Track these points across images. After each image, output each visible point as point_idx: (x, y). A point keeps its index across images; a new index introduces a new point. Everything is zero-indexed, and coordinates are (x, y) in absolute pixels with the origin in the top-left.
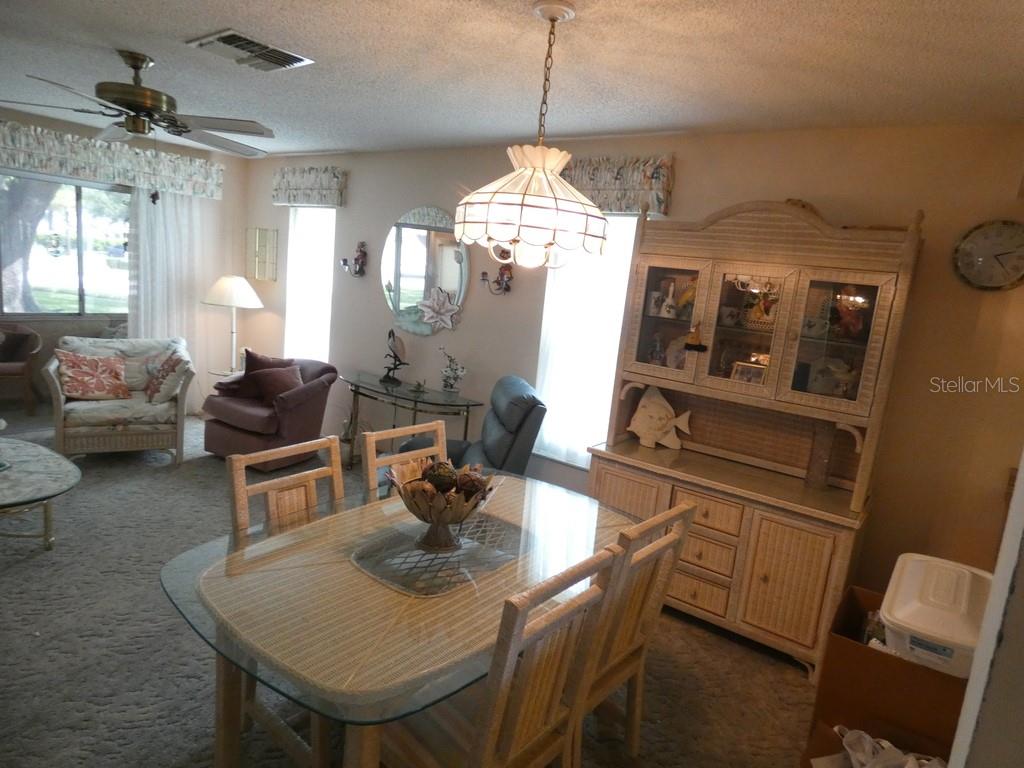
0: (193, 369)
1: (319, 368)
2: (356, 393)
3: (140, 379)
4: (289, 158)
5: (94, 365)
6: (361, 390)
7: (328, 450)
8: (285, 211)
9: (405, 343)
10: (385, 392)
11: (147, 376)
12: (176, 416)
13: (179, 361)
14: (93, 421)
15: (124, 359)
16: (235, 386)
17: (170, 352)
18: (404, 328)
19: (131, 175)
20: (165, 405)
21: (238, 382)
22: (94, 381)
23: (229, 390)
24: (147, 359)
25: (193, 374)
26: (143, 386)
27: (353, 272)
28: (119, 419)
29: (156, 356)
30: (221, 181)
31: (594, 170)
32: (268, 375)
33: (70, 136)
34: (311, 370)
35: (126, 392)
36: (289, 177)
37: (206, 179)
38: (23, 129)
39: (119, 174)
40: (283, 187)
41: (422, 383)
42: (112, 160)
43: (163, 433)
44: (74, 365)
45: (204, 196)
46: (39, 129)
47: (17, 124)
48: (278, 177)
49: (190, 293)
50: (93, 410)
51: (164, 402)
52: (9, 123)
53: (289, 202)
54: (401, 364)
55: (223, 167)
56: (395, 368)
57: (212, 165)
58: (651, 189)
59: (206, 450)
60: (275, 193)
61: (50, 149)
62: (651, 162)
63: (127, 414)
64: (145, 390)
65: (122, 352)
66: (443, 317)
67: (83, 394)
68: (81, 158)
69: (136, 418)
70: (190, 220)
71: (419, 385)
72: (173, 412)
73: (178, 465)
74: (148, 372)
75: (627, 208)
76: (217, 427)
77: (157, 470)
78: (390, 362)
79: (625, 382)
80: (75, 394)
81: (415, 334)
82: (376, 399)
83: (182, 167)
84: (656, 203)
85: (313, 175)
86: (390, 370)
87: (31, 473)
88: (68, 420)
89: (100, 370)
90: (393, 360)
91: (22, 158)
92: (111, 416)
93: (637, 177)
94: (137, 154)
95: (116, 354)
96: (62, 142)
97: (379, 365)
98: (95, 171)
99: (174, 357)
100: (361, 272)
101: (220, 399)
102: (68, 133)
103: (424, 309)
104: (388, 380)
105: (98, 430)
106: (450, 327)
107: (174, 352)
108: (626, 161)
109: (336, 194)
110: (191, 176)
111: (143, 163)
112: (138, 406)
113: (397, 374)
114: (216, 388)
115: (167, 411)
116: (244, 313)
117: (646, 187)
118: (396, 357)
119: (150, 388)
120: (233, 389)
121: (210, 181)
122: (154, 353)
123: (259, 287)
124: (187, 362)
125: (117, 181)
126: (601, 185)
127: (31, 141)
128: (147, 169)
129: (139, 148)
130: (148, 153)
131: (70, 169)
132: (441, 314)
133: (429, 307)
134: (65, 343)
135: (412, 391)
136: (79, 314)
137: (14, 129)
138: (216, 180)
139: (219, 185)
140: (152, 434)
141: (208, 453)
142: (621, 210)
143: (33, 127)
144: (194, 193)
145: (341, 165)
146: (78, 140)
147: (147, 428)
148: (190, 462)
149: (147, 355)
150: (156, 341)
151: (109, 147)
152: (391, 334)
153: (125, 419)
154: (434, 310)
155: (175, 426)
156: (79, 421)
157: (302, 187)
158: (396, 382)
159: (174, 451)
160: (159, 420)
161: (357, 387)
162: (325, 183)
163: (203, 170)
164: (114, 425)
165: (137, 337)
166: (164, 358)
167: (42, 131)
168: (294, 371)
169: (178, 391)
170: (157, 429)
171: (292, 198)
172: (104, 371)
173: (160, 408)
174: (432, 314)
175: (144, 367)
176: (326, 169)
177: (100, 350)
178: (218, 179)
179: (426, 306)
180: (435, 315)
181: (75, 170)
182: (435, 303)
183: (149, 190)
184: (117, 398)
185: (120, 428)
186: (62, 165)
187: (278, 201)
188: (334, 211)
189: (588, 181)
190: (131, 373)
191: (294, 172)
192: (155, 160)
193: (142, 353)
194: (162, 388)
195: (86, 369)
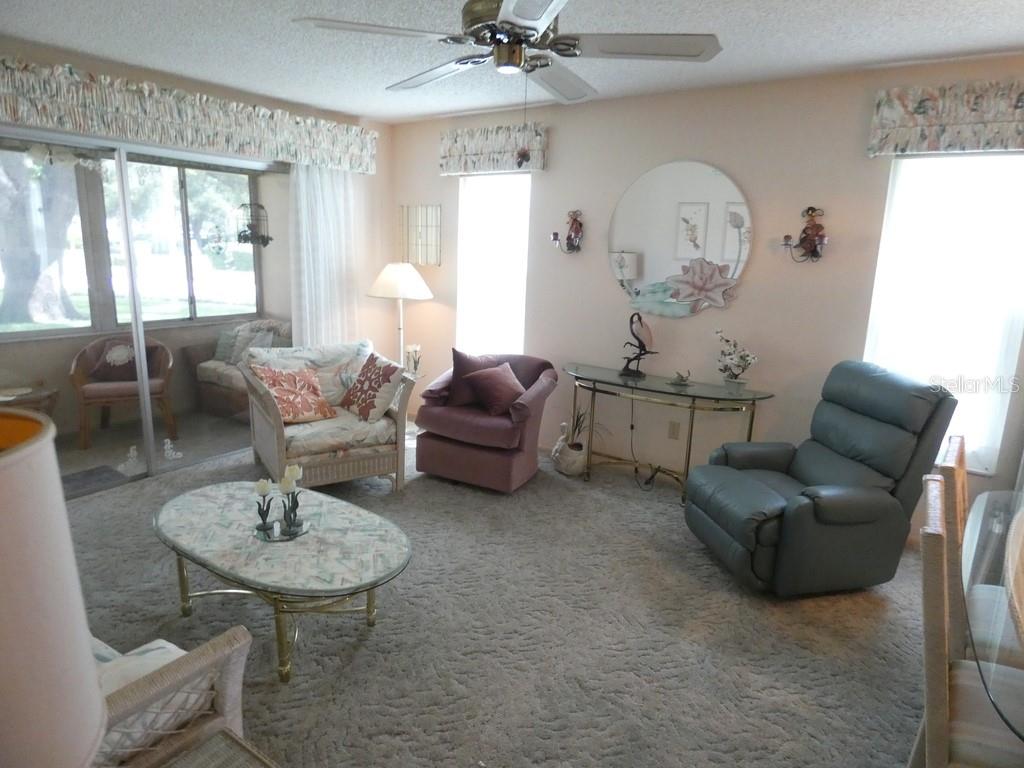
1: (534, 365)
2: (594, 390)
3: (336, 393)
4: (458, 120)
5: (292, 379)
6: (599, 386)
8: (455, 181)
9: (650, 327)
11: (342, 388)
12: (398, 434)
14: (314, 449)
15: (315, 370)
16: (446, 393)
17: (365, 359)
18: (645, 310)
19: (293, 148)
20: (382, 423)
21: (446, 388)
22: (299, 399)
23: (442, 397)
24: (340, 368)
25: (413, 383)
26: (339, 401)
27: (565, 248)
28: (341, 444)
29: (348, 364)
30: (374, 152)
31: (977, 98)
33: (235, 104)
34: (523, 370)
35: (327, 411)
36: (464, 140)
37: (362, 150)
38: (189, 98)
39: (282, 149)
40: (455, 153)
41: (685, 375)
42: (274, 132)
43: (384, 456)
44: (275, 383)
45: (360, 170)
46: (205, 98)
47: (183, 93)
48: (447, 143)
50: (314, 435)
51: (379, 420)
52: (175, 92)
53: (466, 170)
54: (647, 352)
55: (376, 135)
56: (638, 358)
57: (366, 133)
59: (418, 469)
60: (444, 162)
61: (216, 124)
63: (348, 437)
64: (346, 405)
65: (312, 362)
66: (710, 294)
67: (294, 417)
68: (243, 134)
69: (358, 441)
70: (346, 200)
71: (682, 378)
72: (394, 430)
73: (400, 492)
74: (343, 383)
76: (426, 442)
77: (381, 500)
78: (633, 351)
80: (289, 418)
81: (661, 316)
83: (339, 138)
85: (502, 135)
86: (630, 361)
88: (290, 449)
89: (299, 386)
90: (636, 350)
92: (331, 441)
94: (297, 123)
95: (306, 365)
96: (226, 114)
97: (609, 354)
98: (260, 146)
99: (377, 364)
100: (578, 247)
102: (231, 101)
103: (680, 286)
104: (627, 372)
105: (319, 458)
106: (723, 304)
107: (373, 358)
109: (538, 154)
110: (348, 147)
111: (304, 134)
112: (344, 428)
113: (644, 365)
114: (424, 397)
115: (386, 429)
118: (642, 346)
119: (358, 402)
120: (444, 397)
121: (365, 152)
122: (345, 360)
125: (280, 158)
126: (989, 116)
127: (197, 112)
128: (307, 142)
129: (299, 116)
130: (309, 121)
131: (236, 147)
132: (707, 290)
133: (687, 283)
134: (253, 356)
135: (672, 384)
136: (190, 319)
137: (180, 99)
138: (370, 151)
139: (373, 156)
140: (373, 458)
141: (421, 473)
143: (198, 95)
144: (351, 167)
145: (544, 120)
146: (243, 109)
147: (367, 451)
148: (407, 487)
149: (337, 365)
151: (272, 116)
152: (636, 318)
153: (347, 443)
154: (695, 286)
155: (395, 443)
156: (302, 450)
157: (485, 151)
158: (642, 375)
159: (394, 475)
160: (381, 441)
162: (522, 144)
163: (358, 140)
164: (335, 452)
167: (207, 99)
169: (394, 404)
170: (377, 451)
171: (470, 163)
172: (302, 388)
173: (379, 427)
174: (690, 290)
175: (338, 378)
176: (525, 126)
177: (288, 362)
178: (373, 149)
179: (682, 282)
180: (696, 292)
181: (241, 146)
182: (697, 278)
183: (308, 166)
184: (325, 417)
185: (341, 454)
186: (228, 141)
187: (448, 170)
188: (528, 177)
189: (968, 112)
190: (329, 386)
191: (472, 135)
192: (314, 130)
193: (333, 361)
194: (377, 401)
195: (286, 386)
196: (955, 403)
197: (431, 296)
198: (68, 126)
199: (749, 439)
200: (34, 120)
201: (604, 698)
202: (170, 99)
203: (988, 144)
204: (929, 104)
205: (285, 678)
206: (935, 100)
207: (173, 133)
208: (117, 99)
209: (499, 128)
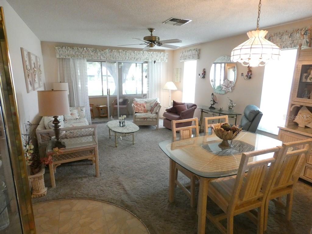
0: (161, 105)
1: (192, 105)
2: (202, 111)
3: (149, 108)
4: (184, 48)
5: (140, 105)
6: (203, 111)
7: (195, 121)
8: (183, 62)
9: (217, 97)
10: (210, 111)
12: (157, 117)
13: (158, 103)
14: (140, 118)
16: (170, 110)
17: (156, 102)
18: (216, 92)
19: (148, 59)
20: (155, 114)
21: (171, 109)
22: (140, 108)
23: (169, 111)
25: (161, 107)
28: (145, 117)
31: (281, 35)
32: (179, 107)
33: (136, 51)
34: (189, 106)
35: (146, 111)
36: (184, 53)
37: (164, 57)
38: (128, 51)
40: (183, 56)
41: (222, 108)
42: (144, 56)
43: (154, 121)
44: (136, 105)
45: (163, 61)
46: (130, 51)
47: (126, 51)
48: (181, 54)
49: (160, 87)
50: (140, 115)
51: (154, 114)
53: (184, 60)
54: (215, 103)
55: (168, 53)
56: (214, 104)
57: (165, 53)
58: (304, 39)
59: (164, 126)
60: (180, 58)
61: (132, 55)
62: (304, 29)
63: (147, 116)
64: (150, 111)
65: (146, 102)
66: (229, 88)
68: (137, 57)
69: (149, 117)
70: (160, 68)
71: (221, 109)
72: (156, 116)
73: (157, 129)
74: (151, 107)
75: (294, 46)
76: (166, 120)
77: (153, 130)
78: (212, 102)
79: (292, 105)
80: (137, 112)
81: (220, 94)
82: (208, 113)
83: (158, 55)
84: (306, 43)
85: (191, 51)
86: (212, 105)
87: (130, 127)
88: (136, 117)
89: (141, 106)
90: (213, 102)
91: (127, 58)
92: (143, 117)
93: (298, 35)
94: (149, 53)
95: (144, 102)
96: (134, 53)
97: (209, 104)
98: (141, 59)
99: (157, 103)
100: (204, 77)
101: (167, 113)
102: (135, 51)
104: (212, 108)
105: (141, 120)
106: (231, 91)
107: (157, 101)
108: (293, 31)
109: (197, 56)
110: (160, 57)
111: (150, 55)
112: (149, 115)
113: (214, 106)
114: (166, 110)
115: (155, 116)
116: (173, 91)
117: (302, 38)
118: (214, 101)
119: (151, 110)
121: (165, 57)
122: (152, 102)
123: (176, 84)
124: (160, 104)
125: (145, 61)
126: (284, 40)
127: (129, 54)
128: (151, 57)
130: (151, 53)
134: (135, 100)
135: (219, 111)
137: (126, 52)
139: (167, 58)
140: (152, 121)
142: (292, 47)
144: (161, 61)
145: (199, 48)
148: (160, 129)
150: (153, 99)
151: (143, 53)
152: (213, 94)
153: (147, 118)
154: (226, 86)
155: (157, 119)
156: (138, 118)
157: (188, 55)
158: (214, 108)
159: (156, 126)
160: (154, 118)
161: (202, 110)
162: (194, 54)
163: (163, 55)
165: (148, 98)
166: (154, 103)
168: (185, 106)
169: (157, 111)
170: (153, 120)
171: (185, 59)
173: (154, 115)
174: (225, 87)
175: (150, 105)
176: (194, 49)
177: (141, 101)
178: (167, 57)
179: (223, 85)
181: (137, 59)
182: (226, 84)
183: (151, 62)
184: (145, 113)
185: (145, 120)
186: (134, 59)
187: (181, 60)
188: (196, 61)
189: (279, 39)
190: (148, 107)
191: (185, 52)
192: (153, 54)
193: (150, 102)
194: (154, 110)
195: (139, 106)
196: (262, 114)
197: (177, 89)
198: (108, 59)
200: (103, 59)
202: (125, 52)
203: (284, 47)
204: (271, 38)
205: (116, 147)
206: (273, 37)
207: (124, 58)
208: (115, 54)
209: (190, 50)
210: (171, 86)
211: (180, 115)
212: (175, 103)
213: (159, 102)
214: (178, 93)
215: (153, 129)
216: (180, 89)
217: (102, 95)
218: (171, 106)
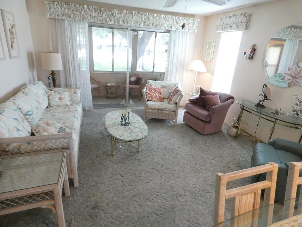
0: (183, 94)
1: (227, 97)
2: (243, 109)
3: (166, 95)
4: (225, 12)
5: (155, 89)
6: (245, 108)
8: (220, 34)
10: (256, 110)
11: (169, 94)
12: (176, 109)
13: (179, 91)
14: (153, 108)
15: (163, 88)
16: (195, 101)
17: (176, 87)
18: (271, 83)
19: (171, 26)
20: (173, 105)
21: (197, 99)
22: (154, 95)
23: (194, 102)
24: (169, 89)
25: (183, 96)
26: (167, 98)
27: (248, 58)
28: (160, 108)
29: (172, 88)
30: (198, 25)
32: (208, 98)
33: (155, 14)
34: (223, 98)
35: (162, 99)
36: (224, 20)
37: (193, 25)
38: (144, 14)
39: (167, 26)
41: (279, 110)
42: (166, 21)
43: (172, 114)
44: (150, 90)
45: (192, 31)
46: (148, 13)
47: (143, 12)
48: (219, 21)
49: (183, 66)
50: (154, 105)
51: (172, 104)
52: (141, 13)
53: (222, 30)
54: (267, 99)
55: (199, 20)
56: (263, 101)
57: (195, 20)
59: (183, 121)
60: (217, 28)
61: (150, 20)
63: (162, 107)
65: (162, 86)
66: (297, 80)
67: (151, 99)
68: (157, 23)
69: (164, 109)
70: (186, 40)
71: (277, 111)
72: (175, 108)
73: (174, 126)
74: (169, 93)
76: (188, 115)
77: (169, 127)
78: (262, 98)
80: (149, 99)
81: (277, 86)
82: (251, 113)
83: (186, 22)
85: (235, 17)
86: (260, 101)
88: (147, 107)
89: (156, 92)
90: (263, 98)
91: (143, 24)
92: (157, 107)
94: (173, 18)
95: (161, 86)
96: (153, 17)
97: (255, 99)
98: (161, 26)
99: (177, 89)
100: (251, 58)
101: (190, 105)
103: (286, 75)
104: (259, 105)
105: (154, 111)
107: (177, 87)
109: (244, 24)
110: (188, 24)
111: (175, 21)
112: (165, 105)
113: (265, 104)
114: (189, 101)
116: (199, 73)
118: (265, 96)
119: (170, 99)
120: (195, 102)
121: (194, 26)
122: (171, 87)
124: (181, 91)
125: (167, 29)
127: (146, 18)
128: (175, 24)
129: (174, 16)
130: (176, 18)
131: (154, 26)
132: (296, 78)
133: (289, 74)
134: (148, 82)
136: (153, 72)
137: (142, 14)
138: (196, 25)
139: (197, 27)
141: (184, 123)
143: (146, 13)
144: (189, 31)
145: (249, 11)
146: (157, 16)
147: (167, 112)
148: (178, 125)
149: (169, 87)
150: (172, 83)
151: (166, 17)
152: (265, 86)
153: (162, 109)
154: (292, 76)
155: (175, 112)
156: (150, 108)
157: (229, 23)
158: (263, 107)
159: (174, 121)
160: (171, 110)
161: (243, 106)
162: (240, 21)
163: (192, 22)
164: (159, 110)
165: (167, 81)
166: (174, 89)
167: (149, 14)
168: (217, 97)
169: (177, 101)
170: (170, 113)
171: (224, 28)
172: (157, 92)
173: (172, 106)
174: (290, 78)
175: (168, 91)
176: (242, 14)
177: (157, 85)
178: (197, 24)
179: (287, 74)
180: (292, 78)
181: (156, 26)
182: (293, 73)
183: (175, 31)
184: (160, 101)
185: (160, 111)
186: (152, 25)
187: (218, 30)
188: (242, 32)
190: (165, 93)
191: (226, 18)
192: (178, 20)
194: (173, 99)
195: (153, 91)
197: (205, 70)
198: (116, 24)
199: (300, 142)
200: (110, 23)
201: (175, 195)
202: (140, 15)
207: (139, 23)
208: (127, 16)
209: (234, 15)
210: (198, 65)
211: (208, 110)
212: (202, 92)
213: (180, 88)
214: (207, 76)
215: (169, 125)
216: (211, 71)
217: (112, 70)
218: (197, 96)
